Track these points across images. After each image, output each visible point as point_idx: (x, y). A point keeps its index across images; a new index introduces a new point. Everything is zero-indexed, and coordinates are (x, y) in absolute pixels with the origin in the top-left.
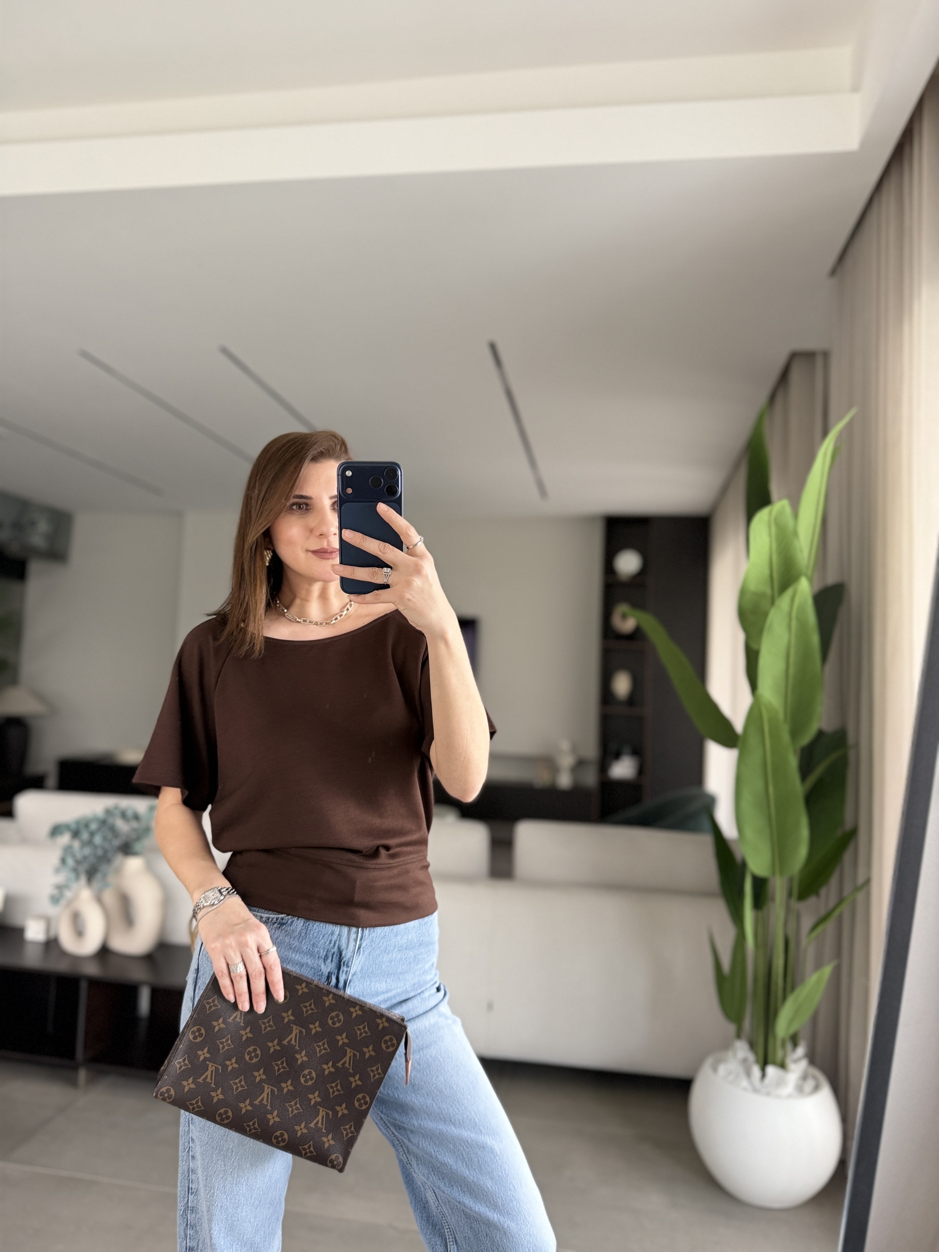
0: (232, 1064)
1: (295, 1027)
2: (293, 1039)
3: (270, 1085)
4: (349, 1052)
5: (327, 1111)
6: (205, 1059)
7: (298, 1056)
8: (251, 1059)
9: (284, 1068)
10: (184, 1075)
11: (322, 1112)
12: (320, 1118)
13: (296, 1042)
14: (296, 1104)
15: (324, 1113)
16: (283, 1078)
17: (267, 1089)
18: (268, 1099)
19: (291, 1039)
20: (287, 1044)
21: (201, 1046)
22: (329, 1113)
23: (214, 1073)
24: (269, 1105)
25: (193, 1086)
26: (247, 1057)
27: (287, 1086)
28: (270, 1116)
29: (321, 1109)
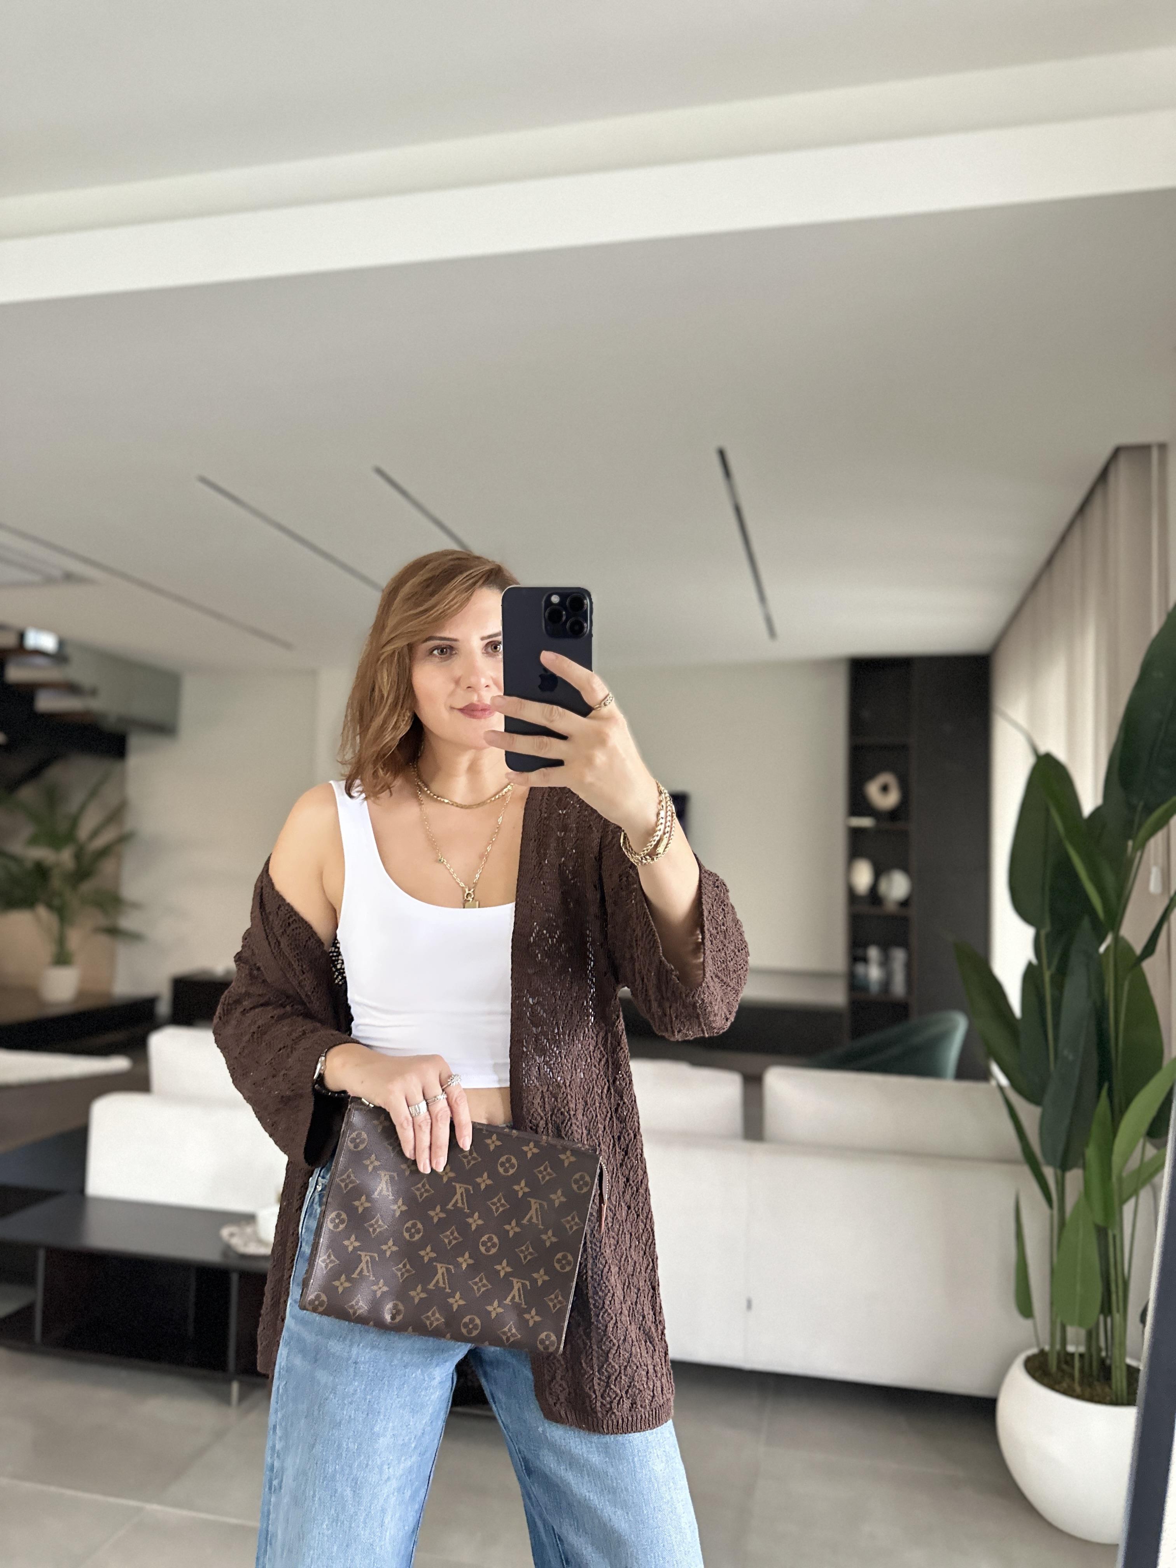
0: (390, 1248)
3: (443, 1263)
4: (534, 1204)
6: (355, 1249)
9: (455, 1238)
10: (335, 1274)
14: (481, 1280)
16: (457, 1251)
17: (441, 1268)
18: (444, 1280)
21: (345, 1235)
23: (370, 1263)
24: (447, 1287)
27: (465, 1261)
28: (451, 1300)
29: (515, 1281)
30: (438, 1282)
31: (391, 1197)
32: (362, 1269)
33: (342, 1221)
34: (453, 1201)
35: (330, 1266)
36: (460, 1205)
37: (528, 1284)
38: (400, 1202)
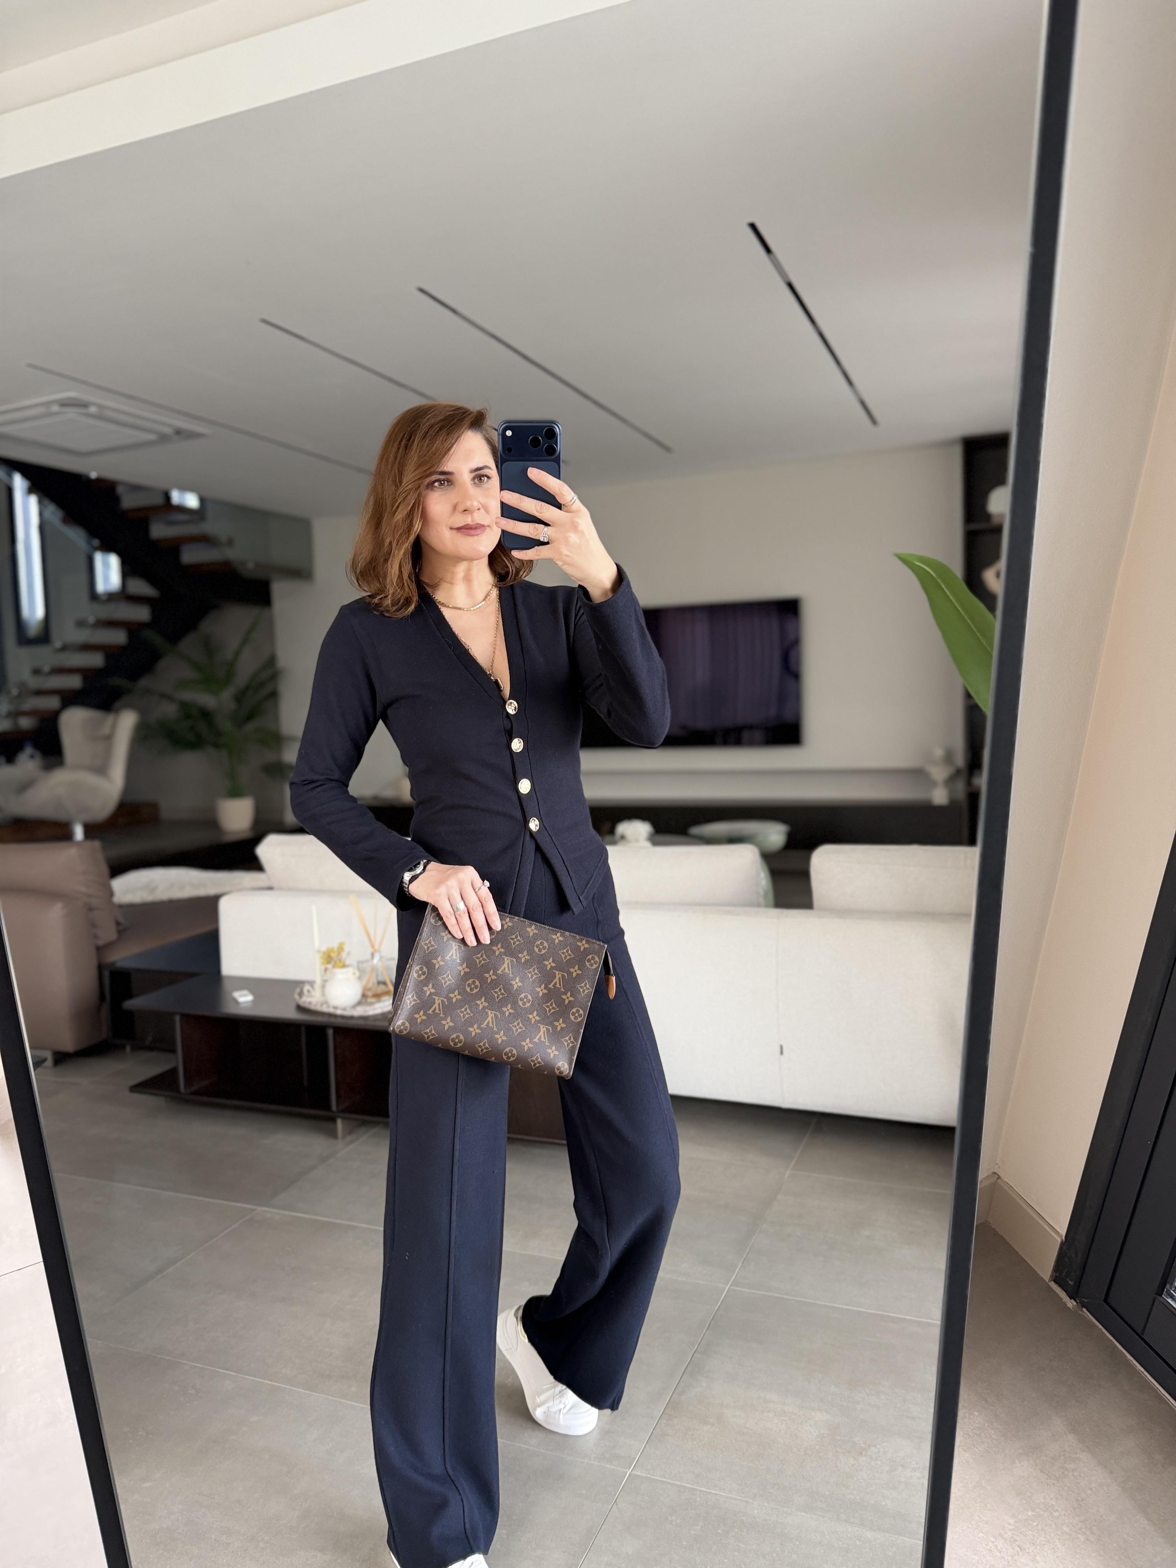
0: (455, 997)
1: (506, 958)
2: (507, 969)
3: (492, 1010)
4: (558, 975)
5: (547, 1027)
6: (431, 994)
7: (514, 983)
8: (472, 989)
9: (502, 994)
10: (416, 1009)
11: (543, 1029)
12: (542, 1033)
13: (509, 970)
14: (518, 1024)
15: (545, 1029)
16: (503, 1002)
17: (491, 1014)
18: (493, 1022)
19: (505, 968)
20: (501, 973)
21: (425, 983)
22: (549, 1030)
23: (441, 1005)
24: (495, 1027)
25: (424, 1018)
26: (468, 989)
27: (508, 1010)
28: (497, 1036)
29: (542, 1026)
30: (488, 1023)
31: (458, 961)
32: (435, 1008)
33: (424, 973)
34: (502, 968)
35: (413, 1003)
36: (507, 971)
37: (551, 1029)
38: (465, 965)
